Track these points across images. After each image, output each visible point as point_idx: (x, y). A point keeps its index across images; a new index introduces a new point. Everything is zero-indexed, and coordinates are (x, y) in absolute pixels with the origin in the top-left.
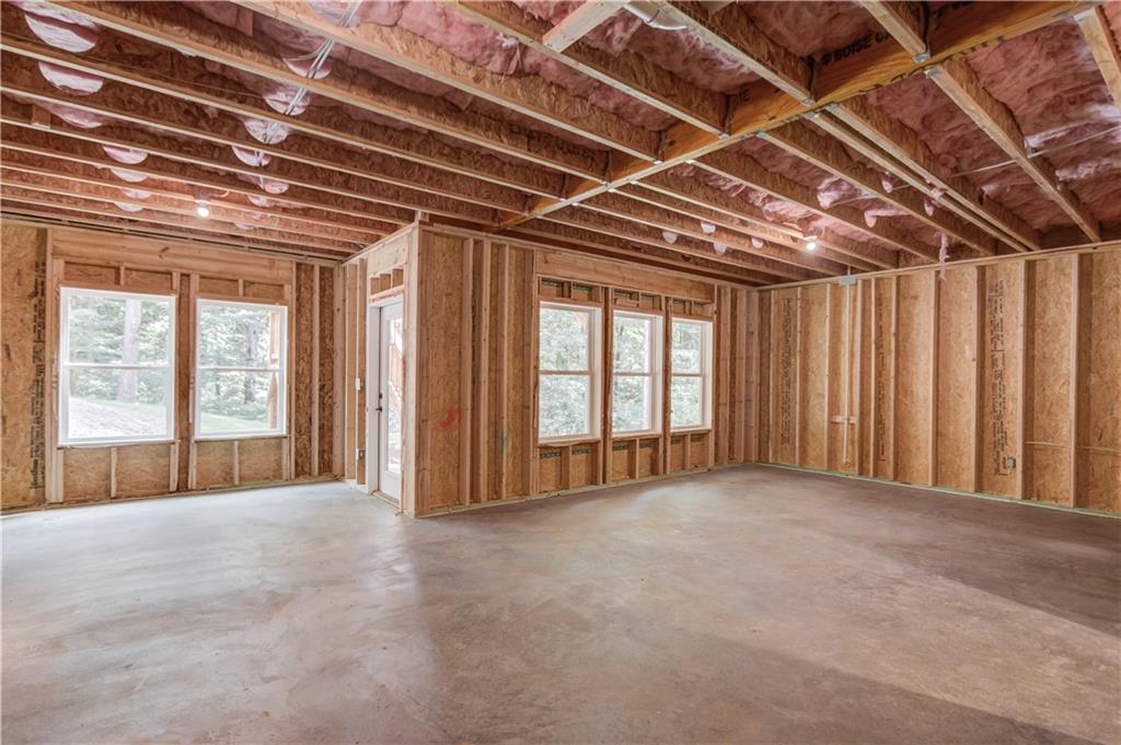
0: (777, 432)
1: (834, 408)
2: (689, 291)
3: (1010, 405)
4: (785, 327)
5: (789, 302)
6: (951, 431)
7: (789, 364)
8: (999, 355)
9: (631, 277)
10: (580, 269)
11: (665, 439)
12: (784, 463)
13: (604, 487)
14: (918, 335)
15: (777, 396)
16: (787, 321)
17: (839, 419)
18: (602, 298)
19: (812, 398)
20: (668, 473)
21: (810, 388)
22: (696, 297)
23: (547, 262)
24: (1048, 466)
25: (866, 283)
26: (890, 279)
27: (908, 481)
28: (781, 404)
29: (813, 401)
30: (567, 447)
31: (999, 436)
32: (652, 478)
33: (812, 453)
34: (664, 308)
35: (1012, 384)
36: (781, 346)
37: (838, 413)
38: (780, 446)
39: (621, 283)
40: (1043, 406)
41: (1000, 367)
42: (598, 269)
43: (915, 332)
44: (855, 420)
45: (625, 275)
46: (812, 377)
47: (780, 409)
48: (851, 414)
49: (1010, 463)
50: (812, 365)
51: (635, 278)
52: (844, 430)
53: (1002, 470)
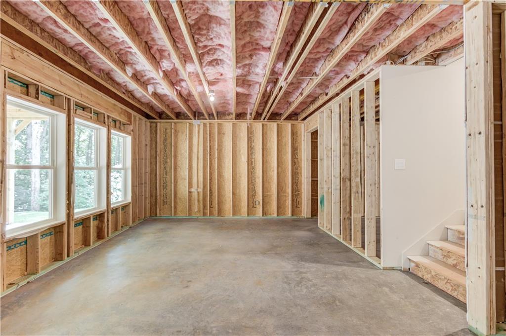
0: (160, 199)
1: (190, 185)
2: (120, 114)
3: (257, 180)
4: (164, 143)
5: (166, 130)
6: (238, 192)
7: (166, 162)
8: (253, 160)
9: (87, 95)
10: (48, 77)
11: (108, 213)
12: (165, 215)
13: (70, 259)
14: (225, 150)
15: (160, 180)
16: (165, 140)
17: (192, 190)
18: (65, 106)
19: (179, 180)
20: (110, 235)
21: (178, 175)
22: (123, 119)
23: (14, 58)
24: (268, 202)
25: (205, 125)
26: (214, 124)
27: (222, 215)
28: (162, 184)
29: (180, 182)
30: (36, 235)
31: (253, 192)
32: (100, 242)
33: (179, 208)
34: (106, 123)
35: (257, 172)
36: (162, 153)
37: (192, 188)
38: (162, 206)
39: (79, 98)
40: (267, 180)
41: (253, 165)
42: (62, 81)
43: (224, 149)
44: (200, 190)
45: (83, 93)
46: (179, 170)
47: (162, 187)
48: (198, 187)
49: (257, 203)
50: (179, 163)
51: (89, 97)
52: (195, 195)
53: (255, 206)
